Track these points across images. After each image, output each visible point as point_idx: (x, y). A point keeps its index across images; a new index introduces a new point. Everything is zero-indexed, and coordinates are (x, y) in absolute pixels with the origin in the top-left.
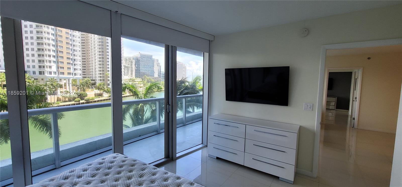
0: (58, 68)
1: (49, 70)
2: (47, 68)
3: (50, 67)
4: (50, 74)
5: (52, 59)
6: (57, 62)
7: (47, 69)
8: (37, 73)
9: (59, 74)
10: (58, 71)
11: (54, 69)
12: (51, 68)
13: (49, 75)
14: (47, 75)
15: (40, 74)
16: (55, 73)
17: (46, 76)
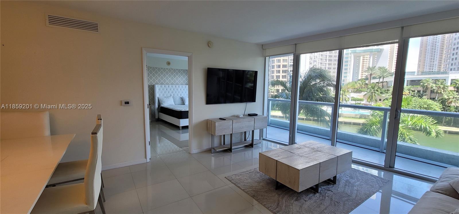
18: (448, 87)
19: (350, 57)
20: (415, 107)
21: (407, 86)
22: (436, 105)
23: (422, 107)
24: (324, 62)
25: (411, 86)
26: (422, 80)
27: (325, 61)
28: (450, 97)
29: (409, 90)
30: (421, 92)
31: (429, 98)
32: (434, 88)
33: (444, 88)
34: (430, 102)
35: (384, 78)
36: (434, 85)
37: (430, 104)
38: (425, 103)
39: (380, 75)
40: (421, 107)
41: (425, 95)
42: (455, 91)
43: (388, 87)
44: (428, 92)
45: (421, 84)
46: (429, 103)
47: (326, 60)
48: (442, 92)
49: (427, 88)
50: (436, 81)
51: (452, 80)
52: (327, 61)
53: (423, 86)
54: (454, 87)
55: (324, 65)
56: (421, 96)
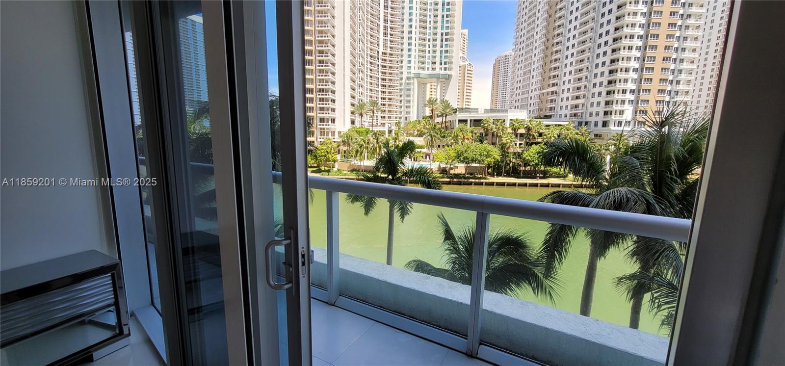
0: (636, 112)
1: (617, 118)
2: (615, 114)
3: (622, 112)
4: (618, 126)
5: (629, 96)
6: (635, 102)
7: (615, 117)
8: (600, 124)
9: (635, 125)
10: (634, 119)
11: (628, 115)
12: (622, 114)
13: (617, 128)
14: (612, 127)
15: (603, 126)
16: (628, 123)
17: (610, 130)
18: (507, 128)
19: (413, 83)
20: (475, 155)
21: (470, 127)
22: (496, 152)
23: (482, 154)
24: (374, 88)
25: (474, 127)
26: (482, 120)
27: (376, 86)
28: (509, 141)
29: (472, 133)
30: (484, 135)
31: (491, 143)
32: (494, 130)
33: (503, 130)
34: (490, 147)
35: (447, 117)
36: (494, 126)
37: (489, 151)
38: (485, 149)
39: (442, 112)
40: (480, 155)
41: (487, 139)
42: (512, 133)
43: (452, 129)
44: (490, 135)
45: (482, 124)
46: (490, 149)
47: (378, 85)
48: (501, 135)
49: (487, 130)
50: (496, 121)
51: (511, 120)
52: (380, 87)
53: (484, 128)
54: (512, 130)
55: (376, 93)
56: (481, 142)
